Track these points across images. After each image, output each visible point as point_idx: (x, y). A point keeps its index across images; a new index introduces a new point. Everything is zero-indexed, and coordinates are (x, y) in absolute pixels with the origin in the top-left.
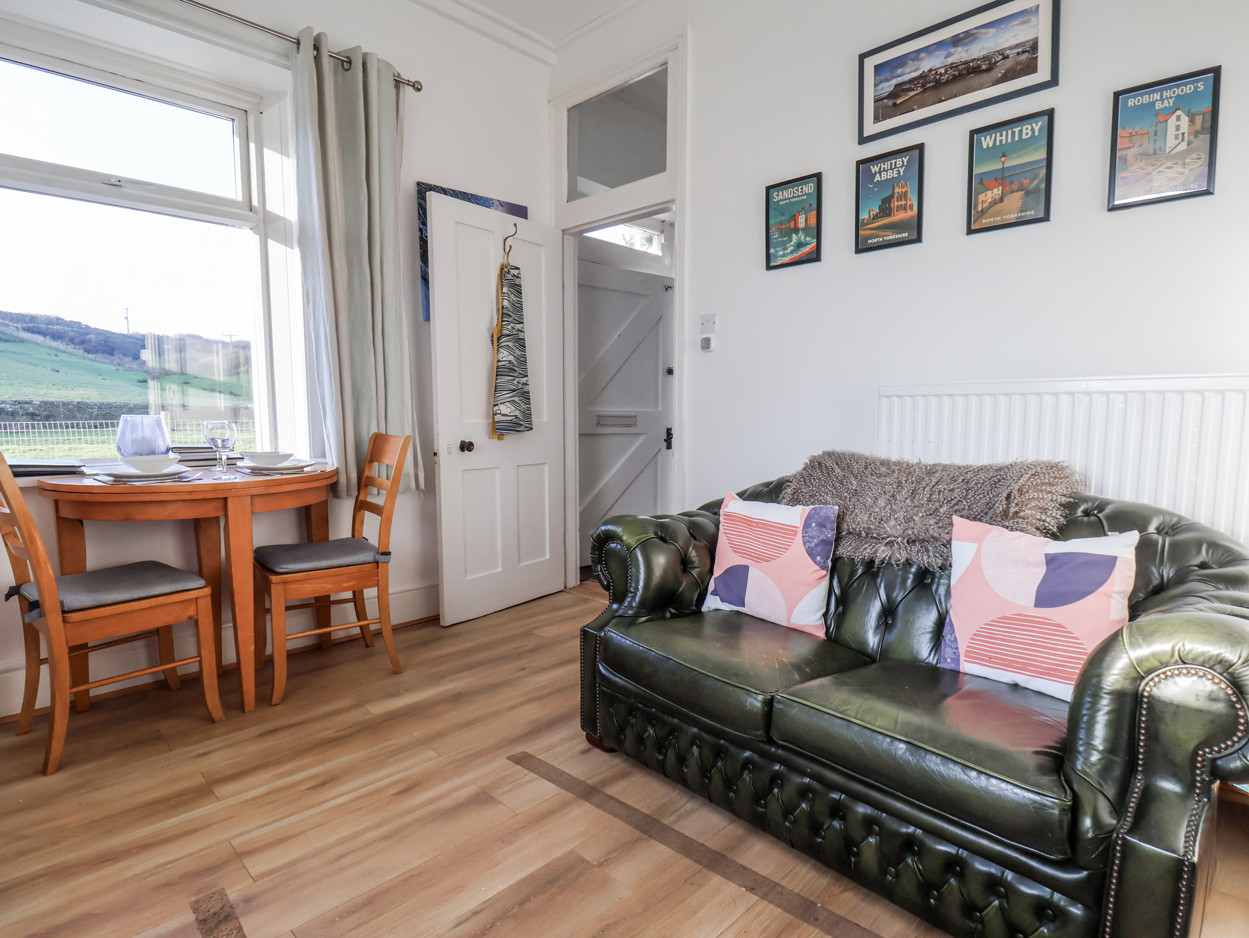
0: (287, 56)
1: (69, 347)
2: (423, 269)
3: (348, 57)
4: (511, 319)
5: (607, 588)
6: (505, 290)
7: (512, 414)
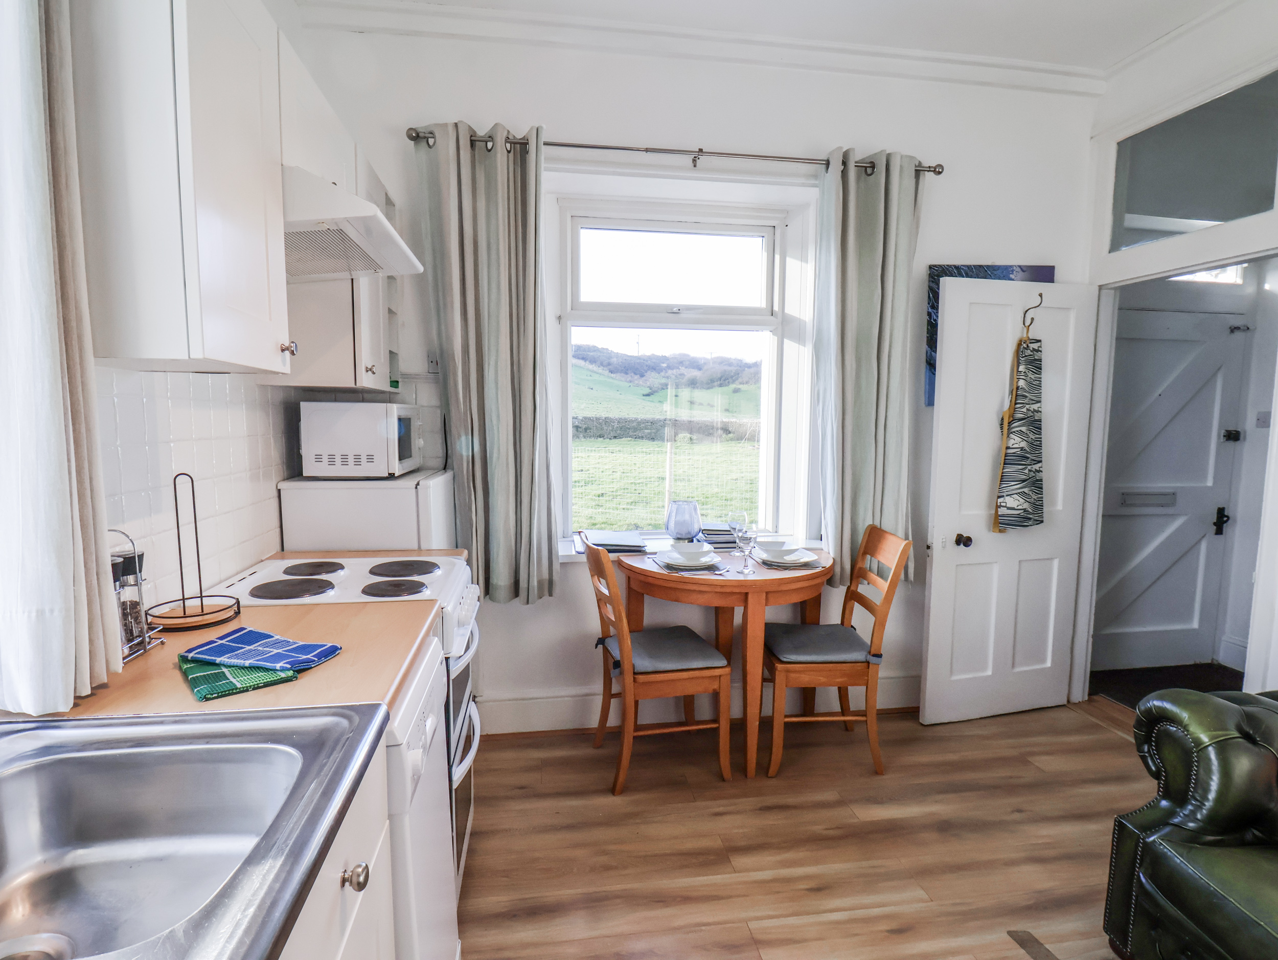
0: (815, 176)
1: (600, 368)
2: (929, 353)
3: (872, 162)
4: (1026, 401)
5: (1156, 775)
6: (1022, 368)
7: (1020, 507)
